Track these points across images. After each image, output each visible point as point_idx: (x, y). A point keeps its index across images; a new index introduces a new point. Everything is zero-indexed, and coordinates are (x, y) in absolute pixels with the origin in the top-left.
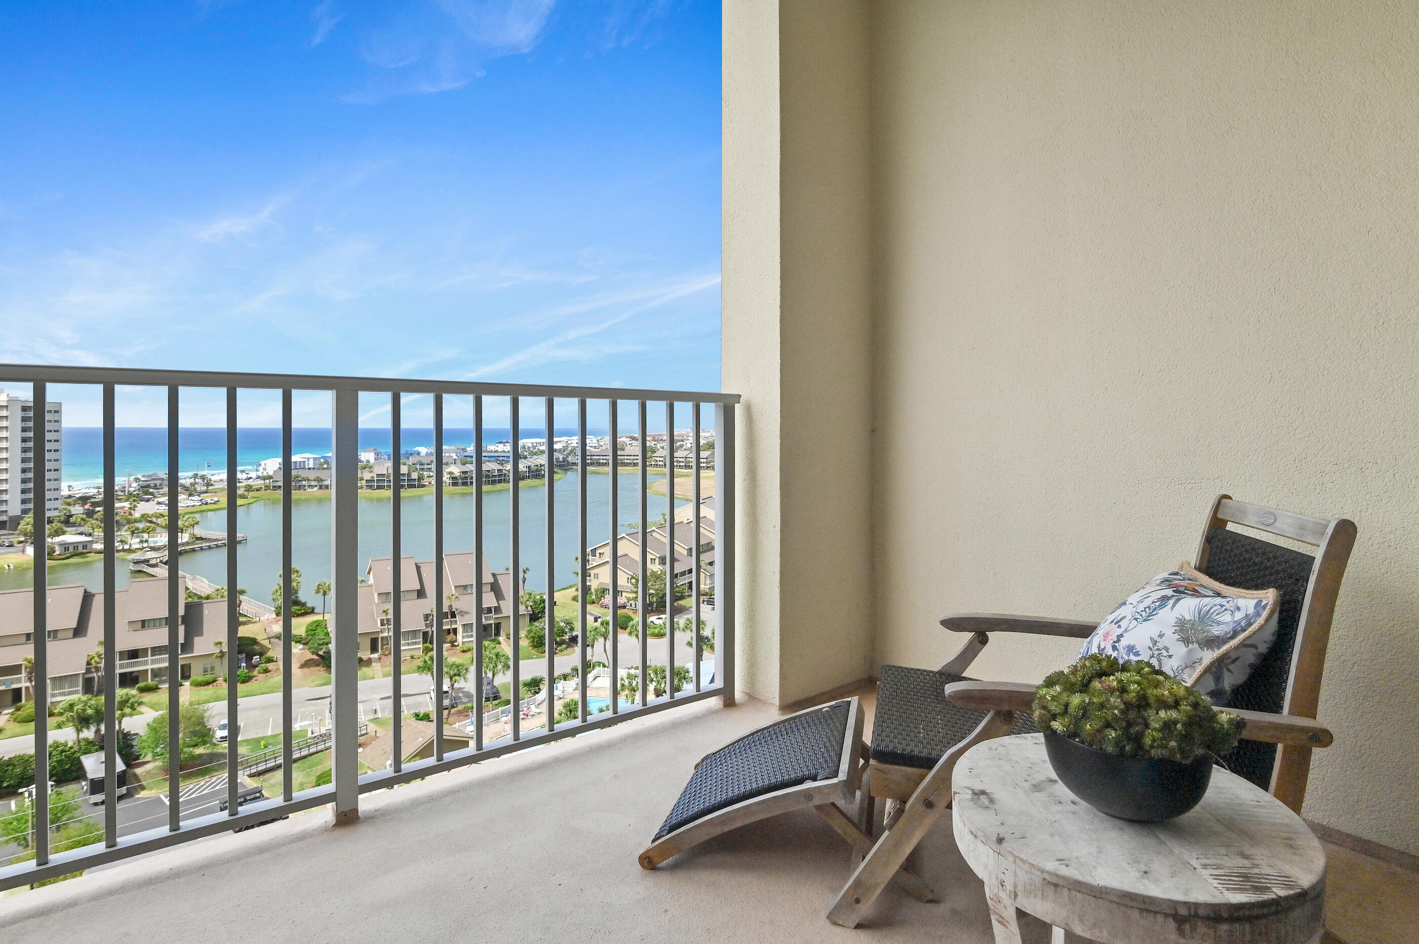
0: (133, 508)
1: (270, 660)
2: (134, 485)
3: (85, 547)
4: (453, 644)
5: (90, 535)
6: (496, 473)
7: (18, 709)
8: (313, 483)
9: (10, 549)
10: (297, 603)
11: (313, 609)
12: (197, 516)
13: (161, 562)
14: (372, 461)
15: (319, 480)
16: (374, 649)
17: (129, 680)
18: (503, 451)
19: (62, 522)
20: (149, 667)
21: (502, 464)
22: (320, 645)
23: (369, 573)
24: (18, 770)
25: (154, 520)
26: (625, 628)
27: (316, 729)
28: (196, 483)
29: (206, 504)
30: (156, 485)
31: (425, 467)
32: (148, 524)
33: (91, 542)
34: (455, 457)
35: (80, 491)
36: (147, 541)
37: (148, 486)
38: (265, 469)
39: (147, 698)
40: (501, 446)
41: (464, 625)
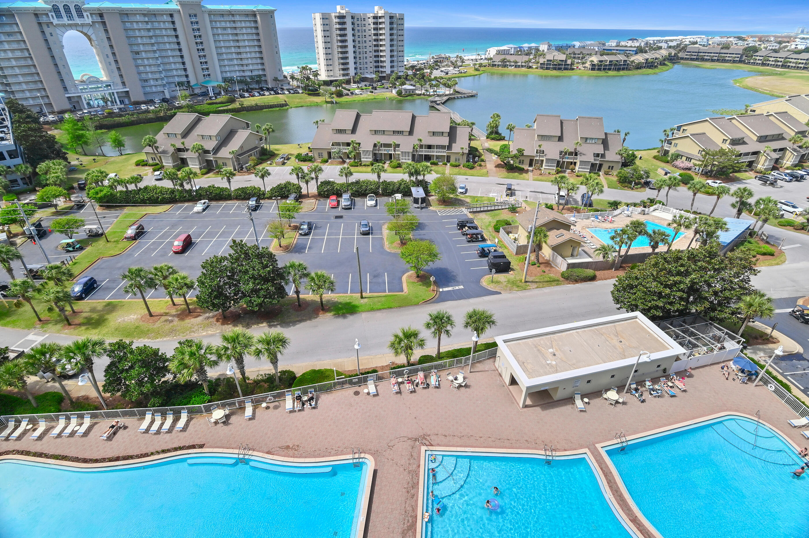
0: (431, 73)
1: (483, 161)
2: (432, 60)
3: (413, 92)
4: (572, 170)
5: (415, 86)
6: (622, 63)
7: (391, 162)
8: (512, 64)
9: (387, 90)
10: (497, 133)
11: (504, 137)
12: (457, 79)
13: (441, 103)
14: (546, 50)
15: (516, 62)
16: (531, 165)
17: (428, 158)
18: (631, 47)
19: (405, 79)
20: (435, 154)
21: (628, 57)
22: (505, 157)
23: (534, 122)
24: (391, 187)
25: (439, 80)
26: (686, 184)
27: (499, 199)
28: (457, 60)
29: (461, 73)
30: (440, 61)
31: (577, 56)
32: (437, 82)
33: (415, 90)
34: (597, 50)
35: (411, 63)
36: (436, 91)
37: (437, 61)
38: (489, 54)
39: (434, 168)
40: (630, 42)
41: (580, 161)
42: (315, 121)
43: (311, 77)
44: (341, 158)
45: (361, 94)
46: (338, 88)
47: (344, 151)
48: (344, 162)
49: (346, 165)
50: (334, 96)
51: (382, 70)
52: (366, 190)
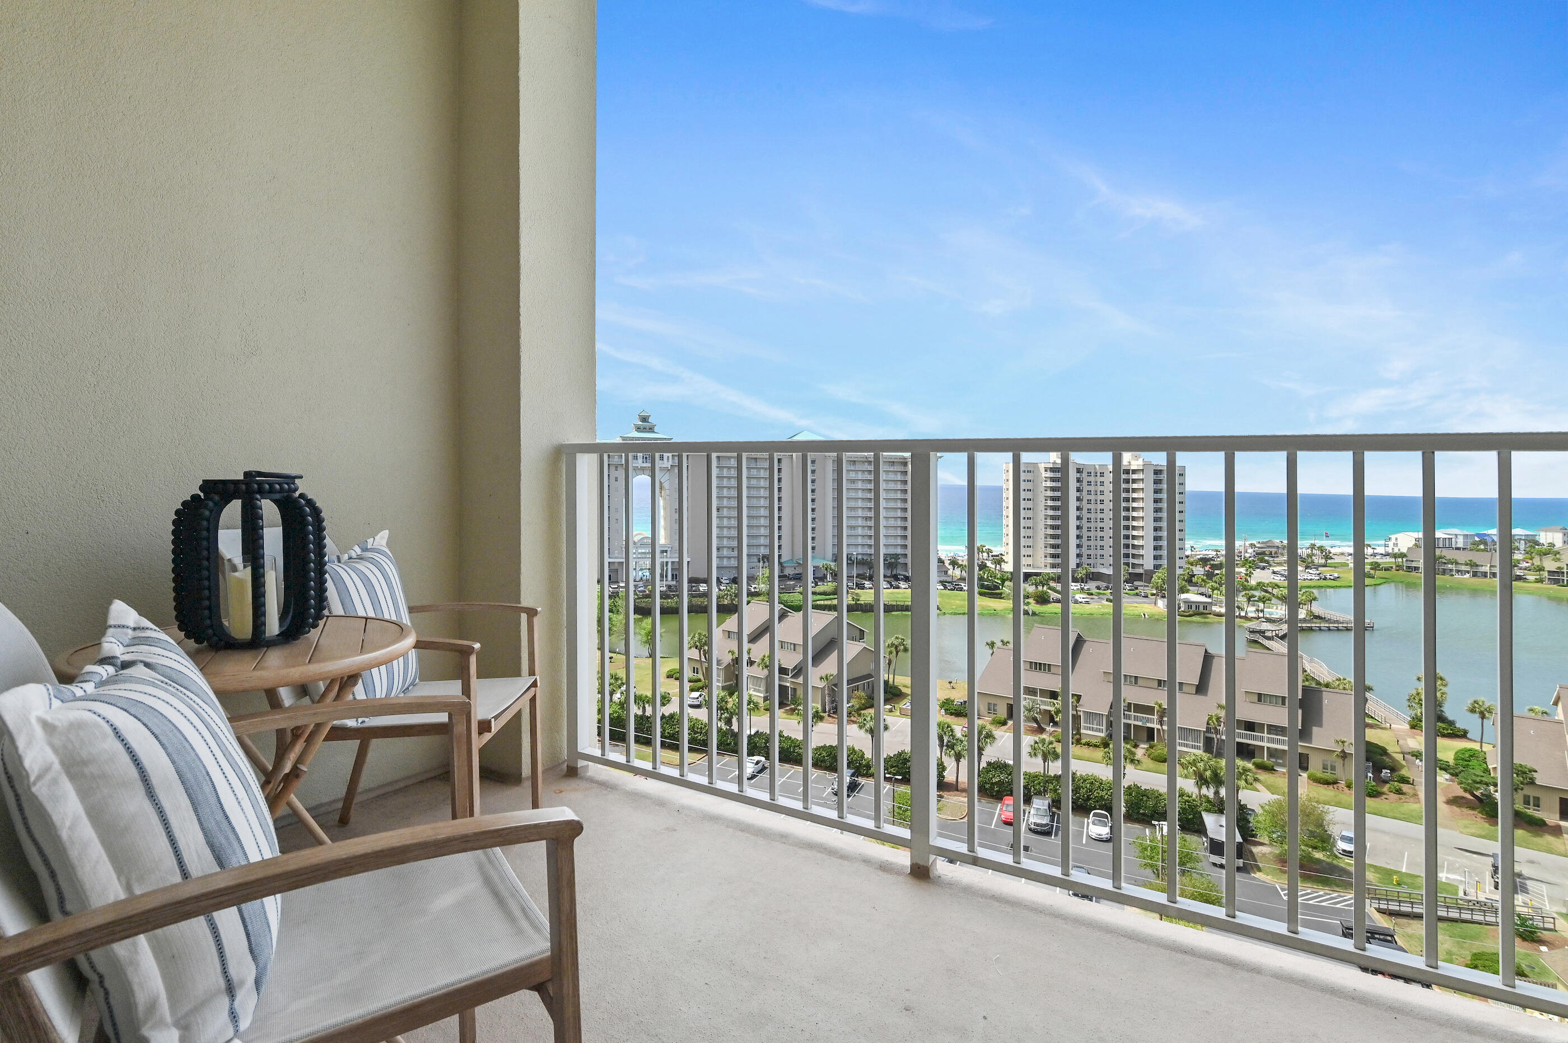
0: (1249, 575)
1: (1404, 780)
2: (1250, 550)
3: (1205, 608)
5: (1210, 596)
7: (1151, 747)
8: (1463, 568)
9: (1145, 600)
10: (1441, 718)
11: (1465, 732)
12: (1315, 591)
13: (1277, 635)
14: (1559, 544)
15: (1473, 565)
16: (1564, 814)
17: (1245, 751)
19: (1186, 581)
20: (1265, 744)
22: (1475, 782)
23: (1556, 703)
24: (1151, 803)
25: (1270, 589)
27: (1471, 891)
28: (1313, 555)
29: (1325, 579)
30: (1271, 553)
32: (1263, 593)
33: (1211, 603)
35: (1201, 553)
36: (1262, 611)
37: (1264, 553)
38: (1395, 545)
39: (1263, 776)
42: (989, 642)
43: (989, 564)
44: (1035, 720)
45: (1087, 603)
46: (1040, 588)
47: (1043, 707)
48: (1041, 730)
49: (1044, 736)
50: (1031, 600)
51: (1136, 561)
52: (1089, 798)
